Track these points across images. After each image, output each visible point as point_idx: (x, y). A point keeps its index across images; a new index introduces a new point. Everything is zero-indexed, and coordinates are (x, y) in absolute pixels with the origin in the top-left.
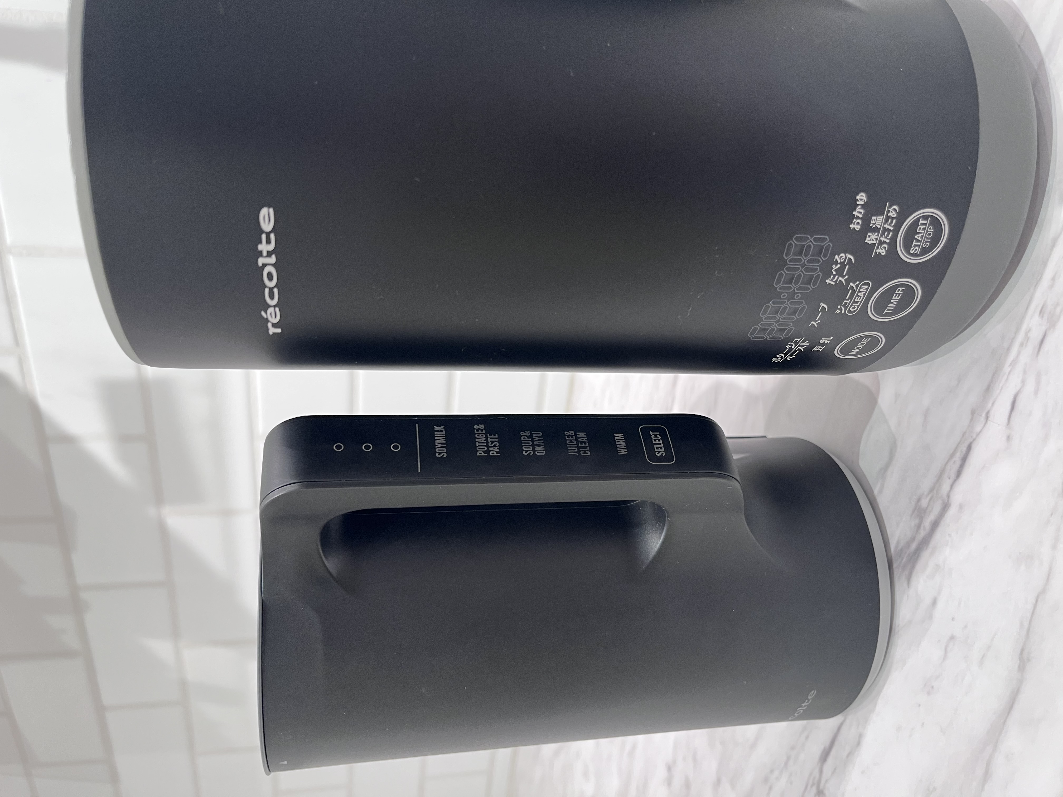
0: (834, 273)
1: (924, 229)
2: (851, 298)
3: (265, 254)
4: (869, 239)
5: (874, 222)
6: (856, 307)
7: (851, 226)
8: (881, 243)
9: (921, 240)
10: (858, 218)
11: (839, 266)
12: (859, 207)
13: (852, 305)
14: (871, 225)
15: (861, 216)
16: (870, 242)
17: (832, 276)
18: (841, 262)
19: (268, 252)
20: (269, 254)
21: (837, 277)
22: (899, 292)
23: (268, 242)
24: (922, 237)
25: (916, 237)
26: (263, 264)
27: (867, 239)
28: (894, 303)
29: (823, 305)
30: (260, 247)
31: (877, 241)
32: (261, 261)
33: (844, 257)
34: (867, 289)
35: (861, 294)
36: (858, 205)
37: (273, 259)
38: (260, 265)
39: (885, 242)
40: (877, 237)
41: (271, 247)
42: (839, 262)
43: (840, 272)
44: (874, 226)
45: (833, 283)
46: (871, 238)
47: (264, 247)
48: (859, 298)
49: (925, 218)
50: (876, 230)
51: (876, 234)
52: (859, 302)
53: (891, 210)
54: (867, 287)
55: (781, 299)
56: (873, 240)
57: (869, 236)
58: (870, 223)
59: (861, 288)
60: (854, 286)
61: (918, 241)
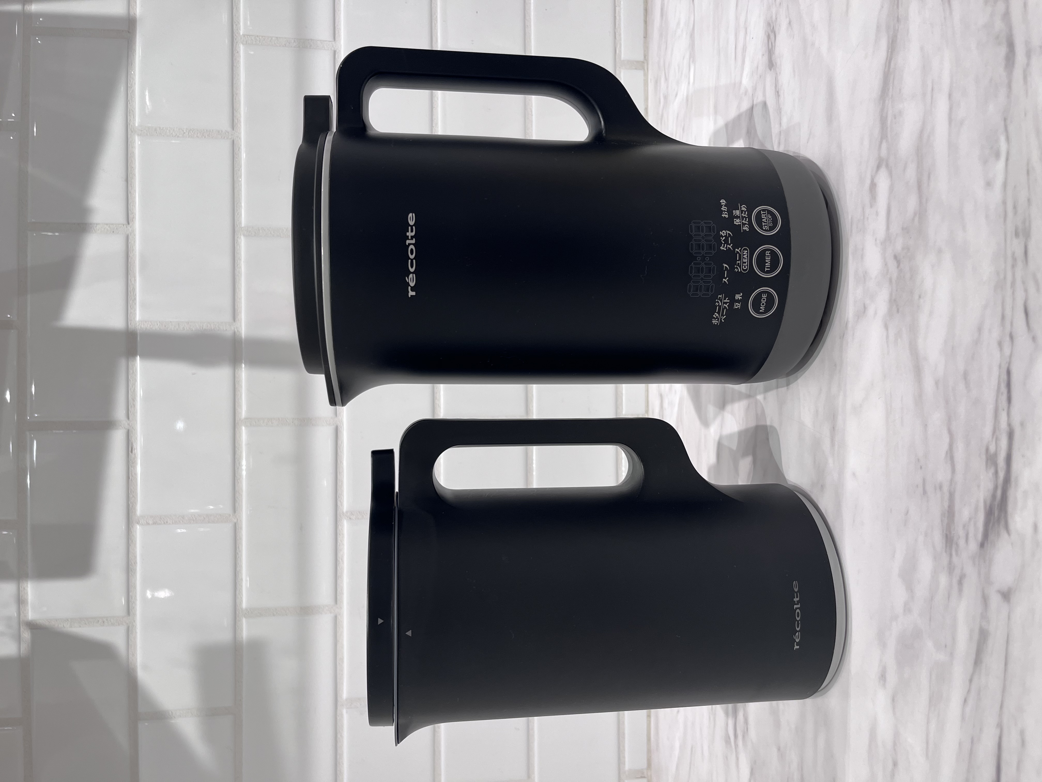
0: (723, 242)
1: (765, 216)
2: (740, 259)
3: (410, 238)
4: (736, 222)
5: (735, 213)
6: (746, 266)
7: (722, 215)
8: (744, 224)
9: (766, 222)
10: (725, 211)
11: (724, 238)
12: (723, 206)
13: (743, 265)
14: (734, 215)
15: (726, 210)
16: (737, 224)
17: (723, 245)
18: (724, 236)
19: (411, 236)
20: (412, 238)
21: (726, 245)
22: (768, 255)
23: (412, 231)
24: (766, 220)
25: (763, 220)
26: (408, 244)
27: (735, 222)
28: (768, 263)
29: (725, 265)
30: (408, 234)
31: (741, 223)
32: (408, 242)
33: (725, 233)
34: (747, 253)
35: (745, 256)
36: (723, 205)
37: (413, 241)
38: (407, 244)
39: (746, 224)
40: (740, 221)
41: (413, 234)
42: (723, 235)
43: (726, 241)
44: (736, 215)
45: (725, 249)
46: (737, 222)
47: (409, 234)
48: (745, 259)
49: (764, 210)
50: (737, 217)
51: (739, 219)
52: (747, 263)
53: (742, 207)
54: (746, 251)
55: (698, 261)
56: (738, 223)
57: (735, 221)
58: (733, 214)
59: (743, 252)
60: (738, 251)
61: (764, 222)
